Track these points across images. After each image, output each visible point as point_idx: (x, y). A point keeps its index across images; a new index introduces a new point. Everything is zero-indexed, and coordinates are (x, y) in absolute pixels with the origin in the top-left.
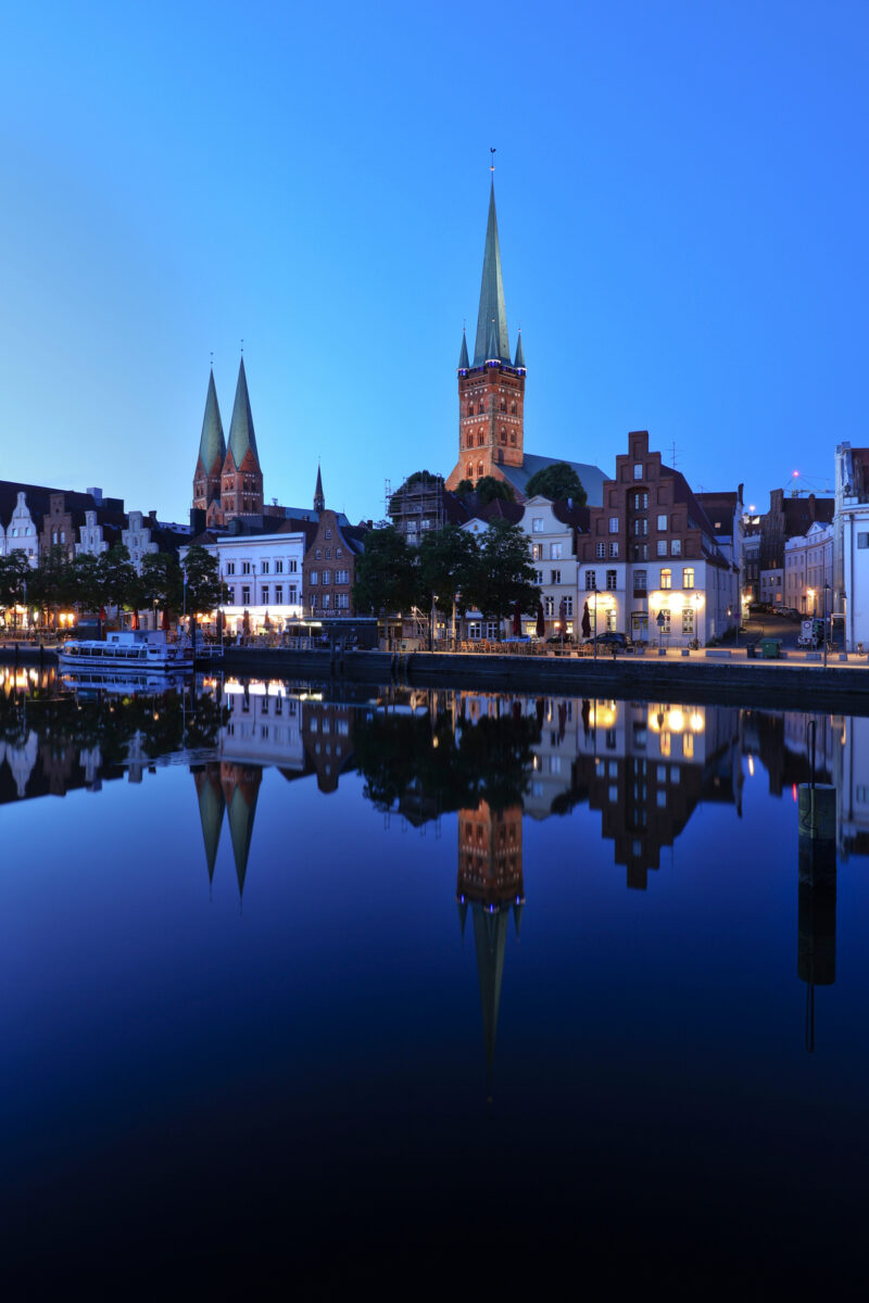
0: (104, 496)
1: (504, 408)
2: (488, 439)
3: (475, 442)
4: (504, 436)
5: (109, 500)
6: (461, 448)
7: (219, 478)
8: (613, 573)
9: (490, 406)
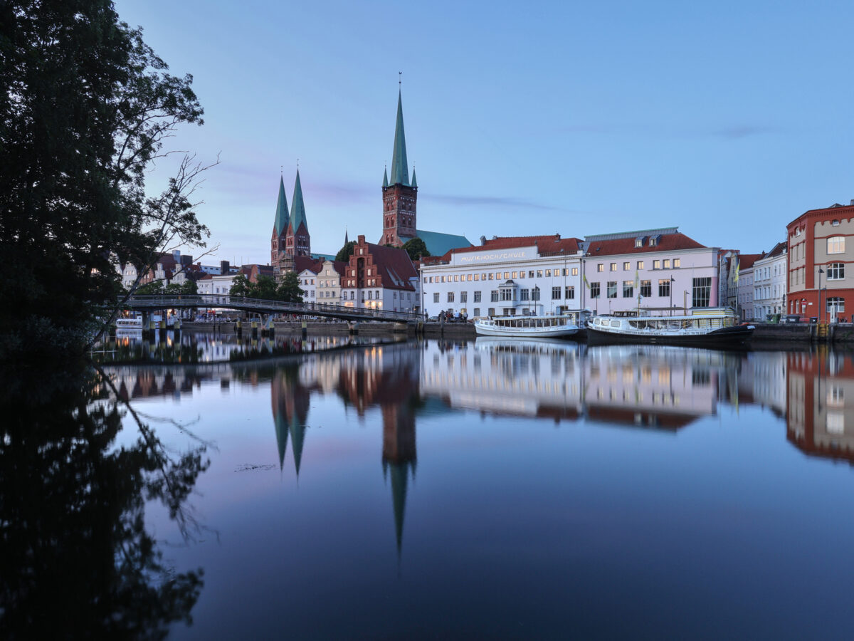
0: (181, 254)
1: (404, 207)
2: (396, 223)
3: (390, 224)
4: (404, 222)
5: (184, 256)
6: (384, 227)
7: (285, 238)
8: (353, 292)
9: (396, 206)
